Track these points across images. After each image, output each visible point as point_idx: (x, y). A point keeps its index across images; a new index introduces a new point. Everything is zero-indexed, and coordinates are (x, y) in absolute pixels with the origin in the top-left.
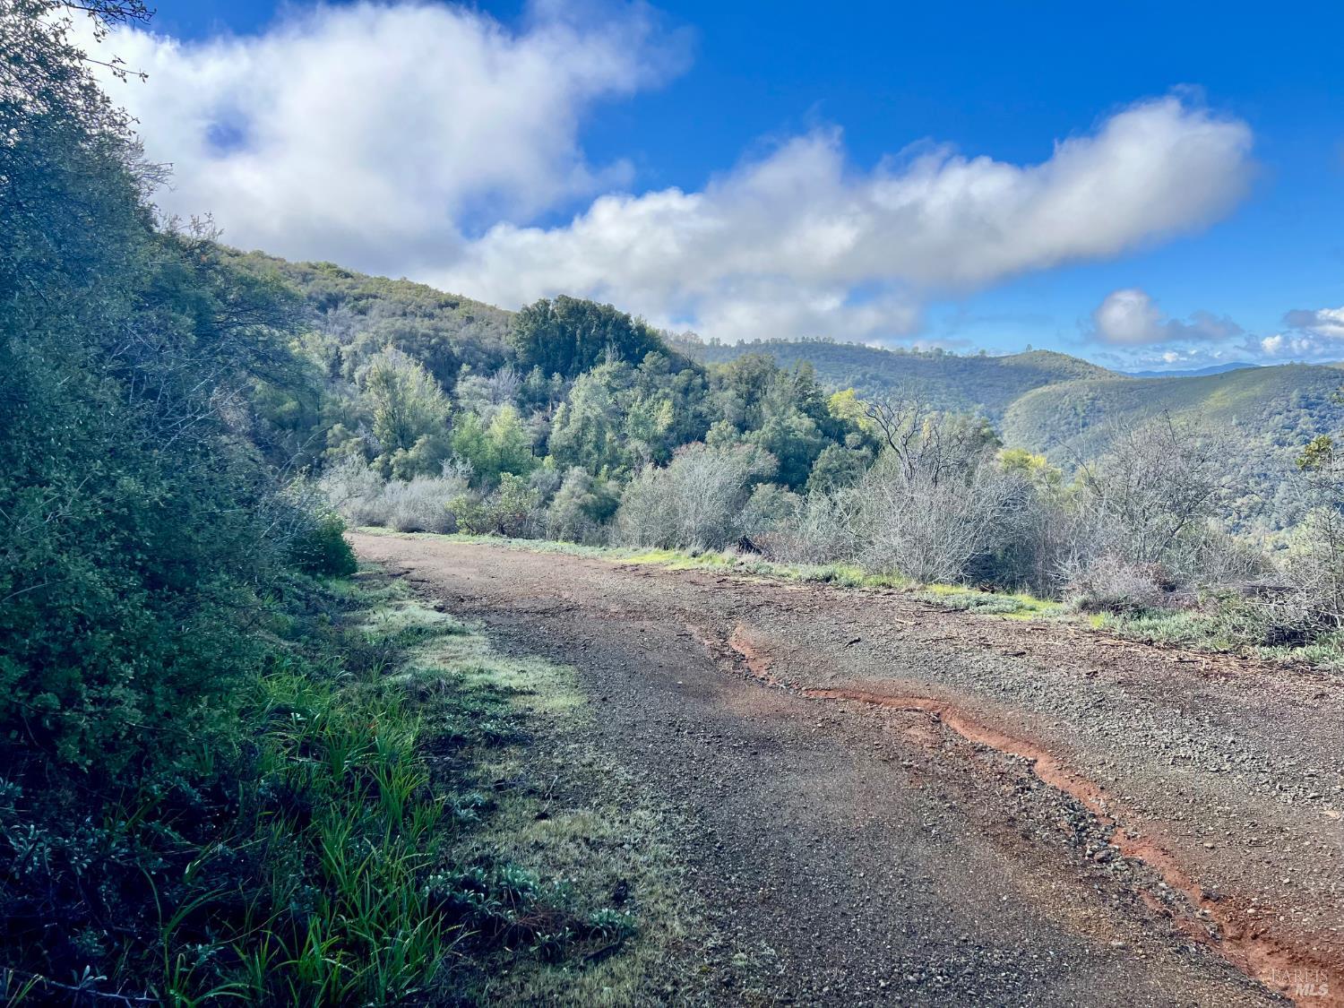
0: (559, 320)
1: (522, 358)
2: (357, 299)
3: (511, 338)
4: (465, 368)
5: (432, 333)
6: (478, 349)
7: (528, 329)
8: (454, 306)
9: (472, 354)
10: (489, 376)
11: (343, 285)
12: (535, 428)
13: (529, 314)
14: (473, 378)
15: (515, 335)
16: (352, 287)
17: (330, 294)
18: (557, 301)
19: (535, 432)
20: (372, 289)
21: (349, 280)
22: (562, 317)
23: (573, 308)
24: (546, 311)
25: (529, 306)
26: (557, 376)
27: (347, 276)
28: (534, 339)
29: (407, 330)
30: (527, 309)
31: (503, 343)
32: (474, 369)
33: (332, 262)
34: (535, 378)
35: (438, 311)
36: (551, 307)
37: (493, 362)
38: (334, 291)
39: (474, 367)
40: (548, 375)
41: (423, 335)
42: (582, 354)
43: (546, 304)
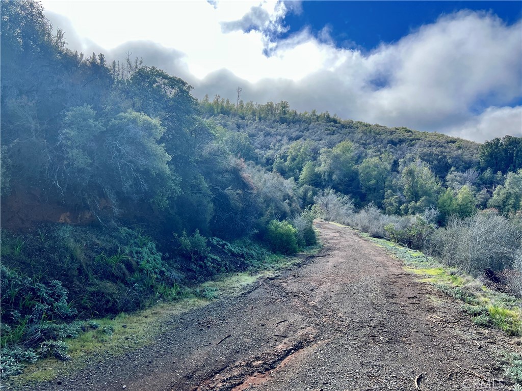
0: (504, 147)
1: (482, 164)
2: (411, 141)
3: (478, 156)
4: (453, 168)
5: (439, 154)
6: (461, 160)
7: (487, 151)
8: (454, 142)
9: (457, 162)
10: (463, 172)
11: (407, 135)
12: (483, 196)
13: (489, 145)
14: (455, 173)
15: (480, 154)
16: (410, 136)
17: (400, 139)
18: (504, 138)
19: (482, 198)
20: (419, 136)
21: (410, 133)
22: (506, 145)
23: (513, 141)
24: (498, 143)
25: (489, 141)
26: (499, 173)
27: (410, 131)
28: (491, 155)
29: (429, 152)
30: (488, 142)
31: (474, 157)
32: (457, 169)
33: (404, 127)
34: (488, 174)
35: (446, 144)
36: (501, 141)
37: (467, 166)
38: (402, 137)
39: (457, 168)
40: (495, 172)
41: (435, 154)
42: (515, 162)
43: (498, 140)
